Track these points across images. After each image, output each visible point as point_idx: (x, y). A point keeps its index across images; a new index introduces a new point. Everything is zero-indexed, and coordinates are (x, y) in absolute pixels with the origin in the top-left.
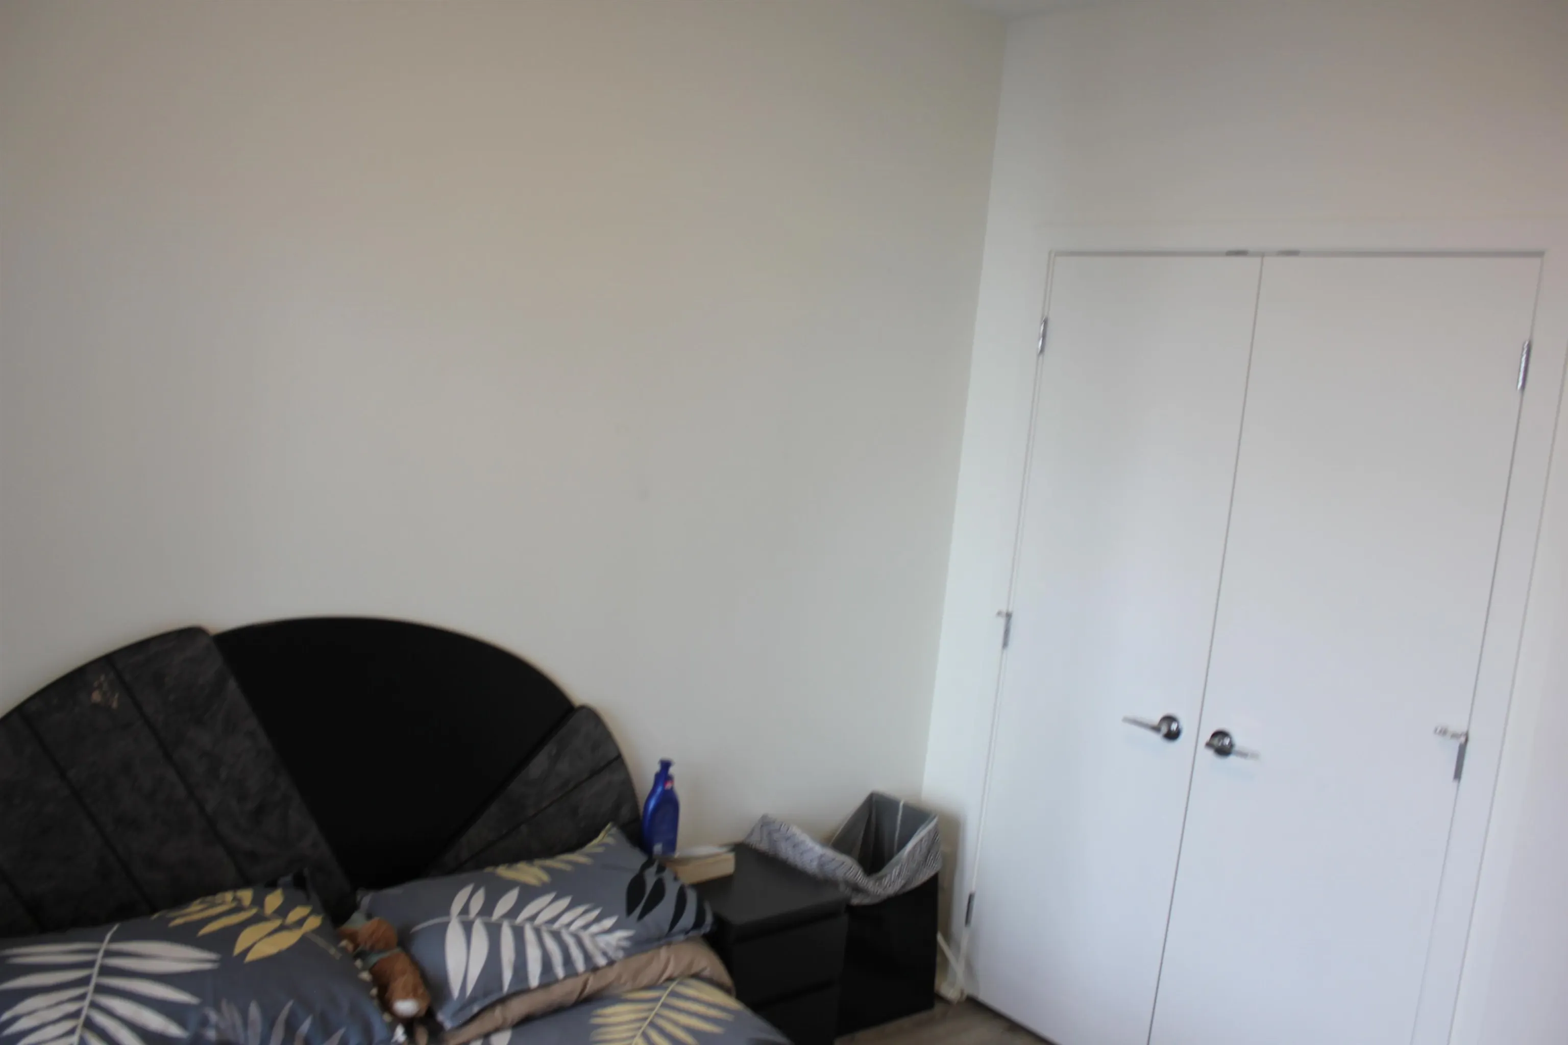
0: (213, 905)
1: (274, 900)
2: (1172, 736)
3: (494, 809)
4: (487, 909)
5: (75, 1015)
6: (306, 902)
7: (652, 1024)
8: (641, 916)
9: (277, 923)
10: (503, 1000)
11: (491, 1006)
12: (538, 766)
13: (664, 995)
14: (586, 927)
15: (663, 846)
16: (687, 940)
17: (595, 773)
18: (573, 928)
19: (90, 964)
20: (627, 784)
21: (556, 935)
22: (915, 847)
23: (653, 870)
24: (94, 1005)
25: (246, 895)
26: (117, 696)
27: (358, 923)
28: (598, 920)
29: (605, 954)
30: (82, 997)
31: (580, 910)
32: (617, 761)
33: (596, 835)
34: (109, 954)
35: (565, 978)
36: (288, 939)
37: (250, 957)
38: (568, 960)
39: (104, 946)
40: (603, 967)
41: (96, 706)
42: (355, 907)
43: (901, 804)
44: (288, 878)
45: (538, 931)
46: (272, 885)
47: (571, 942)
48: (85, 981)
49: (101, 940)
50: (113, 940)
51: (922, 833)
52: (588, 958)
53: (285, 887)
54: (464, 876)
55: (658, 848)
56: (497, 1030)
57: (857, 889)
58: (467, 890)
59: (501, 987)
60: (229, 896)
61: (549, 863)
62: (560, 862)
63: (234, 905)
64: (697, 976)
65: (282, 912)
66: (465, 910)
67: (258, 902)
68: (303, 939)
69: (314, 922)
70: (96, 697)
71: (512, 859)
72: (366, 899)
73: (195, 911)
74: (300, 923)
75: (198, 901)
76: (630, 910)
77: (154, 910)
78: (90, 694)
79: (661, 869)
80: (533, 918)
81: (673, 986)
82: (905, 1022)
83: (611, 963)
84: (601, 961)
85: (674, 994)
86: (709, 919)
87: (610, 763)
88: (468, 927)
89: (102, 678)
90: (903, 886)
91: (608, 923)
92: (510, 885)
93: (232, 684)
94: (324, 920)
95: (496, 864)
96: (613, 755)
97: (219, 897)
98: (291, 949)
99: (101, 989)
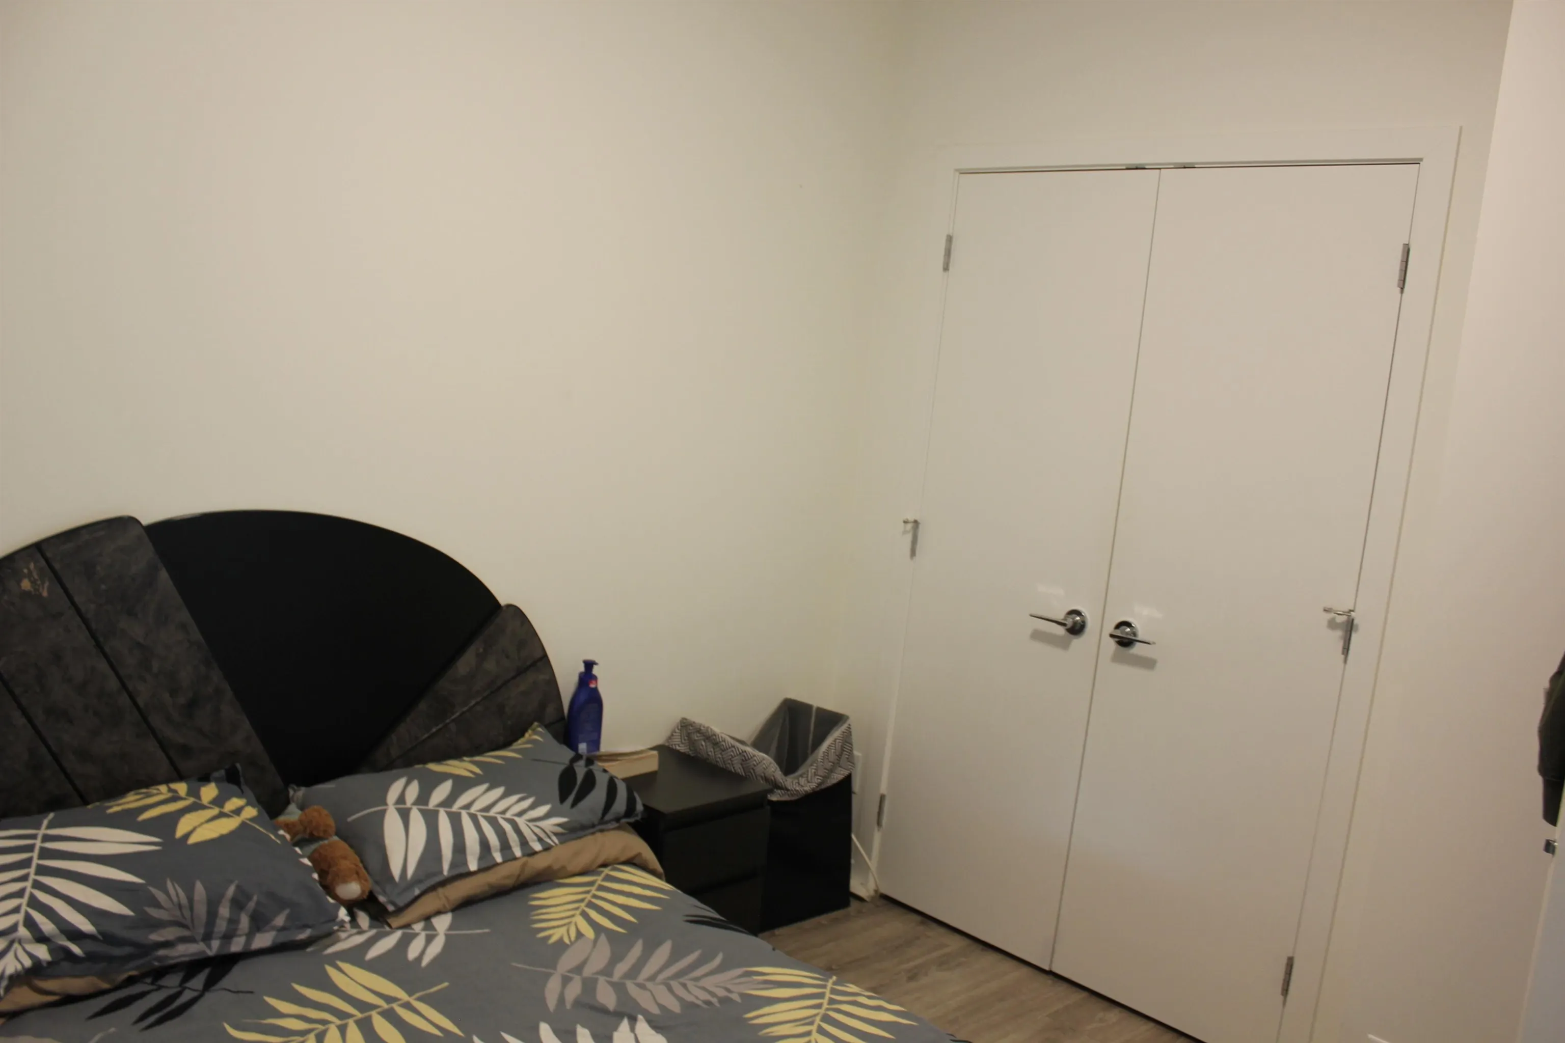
0: (149, 795)
1: (209, 792)
2: (1077, 629)
3: (423, 706)
4: (423, 799)
5: (20, 894)
6: (241, 795)
7: (591, 905)
8: (574, 804)
9: (215, 811)
10: (444, 883)
11: (433, 888)
12: (465, 664)
13: (599, 880)
14: (520, 814)
15: (588, 745)
16: (618, 828)
17: (521, 672)
18: (508, 815)
19: (30, 848)
20: (552, 682)
21: (493, 821)
22: (829, 747)
23: (582, 763)
24: (37, 885)
25: (181, 788)
26: (47, 584)
27: (293, 814)
28: (533, 807)
29: (540, 840)
30: (24, 878)
31: (515, 798)
32: (543, 660)
33: (523, 735)
34: (47, 838)
35: (504, 862)
36: (227, 826)
37: (192, 840)
38: (505, 846)
39: (43, 831)
40: (540, 852)
41: (25, 595)
42: (287, 802)
43: (814, 709)
44: (222, 772)
45: (474, 818)
46: (205, 779)
47: (507, 827)
48: (26, 863)
49: (38, 827)
50: (50, 826)
51: (836, 734)
52: (524, 843)
53: (218, 781)
54: (394, 772)
55: (583, 747)
56: (439, 913)
57: (776, 786)
58: (401, 782)
59: (441, 872)
60: (163, 788)
61: (478, 758)
62: (488, 758)
63: (170, 795)
64: (630, 862)
65: (218, 802)
66: (401, 799)
67: (194, 792)
68: (243, 825)
69: (250, 812)
70: (26, 585)
71: (440, 758)
72: (298, 793)
73: (131, 801)
74: (238, 811)
75: (132, 793)
76: (563, 799)
77: (86, 802)
78: (19, 582)
79: (590, 761)
80: (467, 806)
81: (606, 871)
82: (823, 919)
83: (547, 848)
84: (537, 847)
85: (609, 878)
86: (639, 807)
87: (534, 664)
88: (405, 815)
89: (32, 566)
90: (819, 784)
91: (543, 810)
92: (443, 777)
93: (164, 575)
94: (259, 811)
95: (425, 762)
96: (538, 655)
97: (153, 790)
98: (232, 834)
99: (42, 870)
